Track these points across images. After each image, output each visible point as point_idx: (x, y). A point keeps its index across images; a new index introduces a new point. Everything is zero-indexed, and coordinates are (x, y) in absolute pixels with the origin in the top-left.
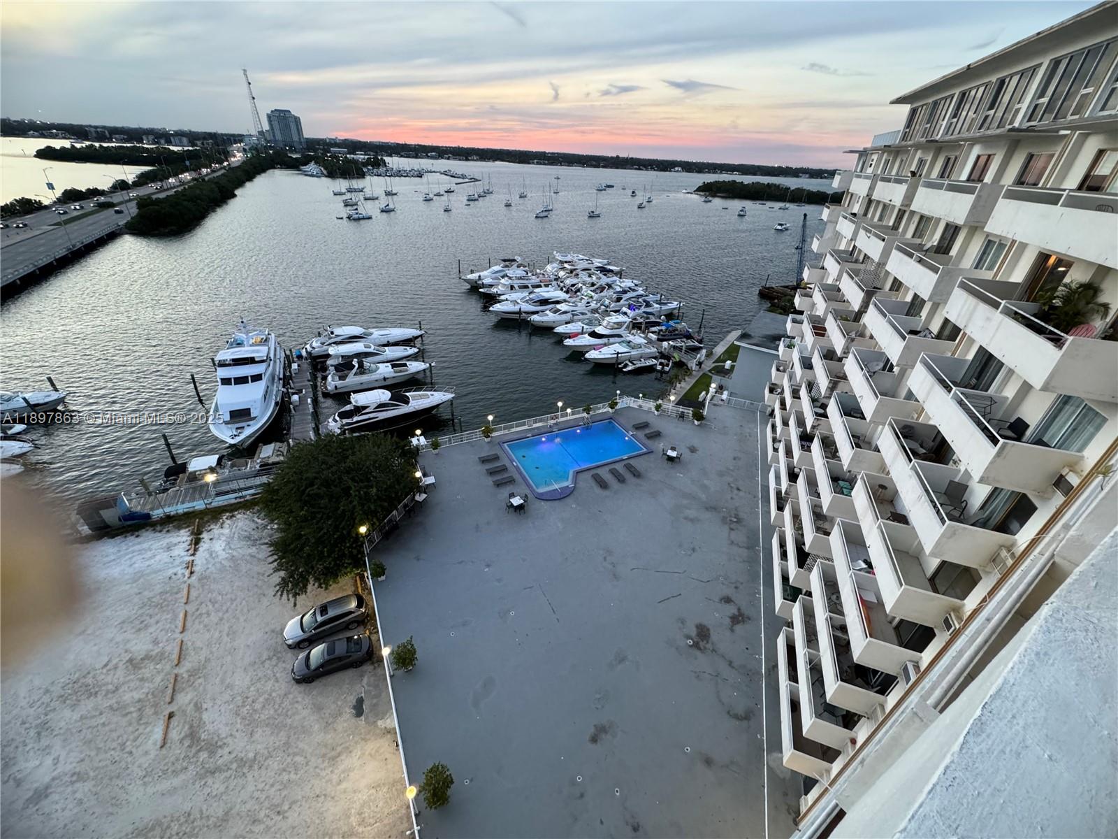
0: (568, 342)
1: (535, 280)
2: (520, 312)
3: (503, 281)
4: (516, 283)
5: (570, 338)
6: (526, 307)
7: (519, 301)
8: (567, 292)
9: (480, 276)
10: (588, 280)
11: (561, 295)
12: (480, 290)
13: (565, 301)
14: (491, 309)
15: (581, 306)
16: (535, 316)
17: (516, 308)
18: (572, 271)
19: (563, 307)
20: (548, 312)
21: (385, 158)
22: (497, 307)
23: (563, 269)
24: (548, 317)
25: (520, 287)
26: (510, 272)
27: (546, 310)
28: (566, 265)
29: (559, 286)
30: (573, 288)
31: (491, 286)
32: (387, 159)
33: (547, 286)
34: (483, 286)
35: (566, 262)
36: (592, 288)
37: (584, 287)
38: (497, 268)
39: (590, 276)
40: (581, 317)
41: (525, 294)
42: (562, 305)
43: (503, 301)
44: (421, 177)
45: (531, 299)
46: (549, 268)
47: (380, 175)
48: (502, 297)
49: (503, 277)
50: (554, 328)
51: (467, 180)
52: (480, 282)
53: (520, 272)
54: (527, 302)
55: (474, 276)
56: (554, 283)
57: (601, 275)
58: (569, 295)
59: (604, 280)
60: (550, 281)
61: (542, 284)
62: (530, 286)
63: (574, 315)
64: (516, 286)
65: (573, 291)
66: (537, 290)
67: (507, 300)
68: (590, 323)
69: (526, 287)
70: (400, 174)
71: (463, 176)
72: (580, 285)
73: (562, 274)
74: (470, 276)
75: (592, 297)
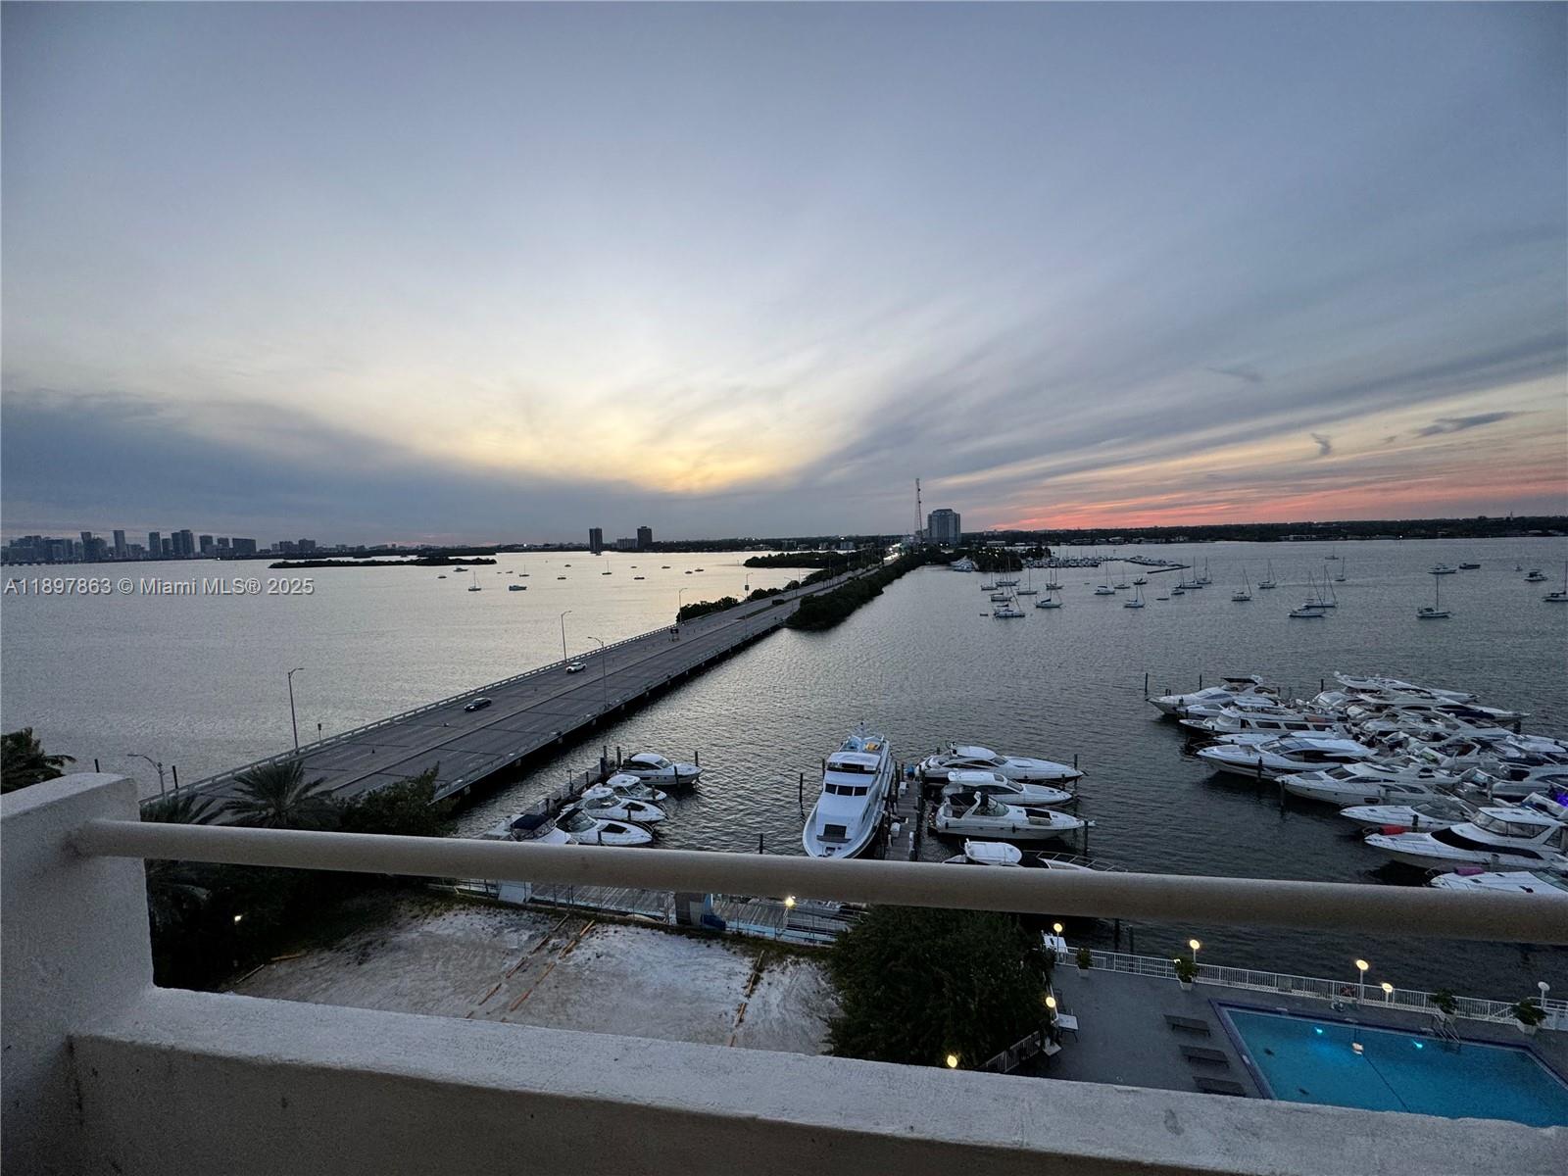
0: (1375, 840)
1: (1292, 716)
2: (1260, 766)
3: (1225, 711)
4: (1253, 718)
5: (1382, 832)
6: (1271, 759)
7: (1258, 747)
8: (1370, 744)
9: (1181, 700)
10: (1424, 727)
11: (1356, 748)
12: (1181, 721)
13: (1364, 759)
14: (1201, 753)
15: (1406, 775)
16: (1293, 776)
17: (1253, 759)
18: (1379, 708)
19: (1359, 770)
20: (1322, 774)
21: (1050, 547)
22: (1213, 752)
23: (1358, 702)
24: (1322, 782)
25: (1261, 725)
26: (1241, 699)
27: (1319, 770)
28: (1362, 696)
29: (1349, 731)
30: (1383, 739)
31: (1203, 717)
32: (1052, 549)
33: (1321, 728)
34: (1187, 715)
35: (1364, 691)
36: (1436, 744)
37: (1412, 739)
38: (1214, 690)
39: (1427, 720)
40: (1407, 795)
41: (1271, 736)
42: (1357, 765)
43: (1228, 743)
44: (1097, 566)
45: (1285, 748)
46: (1323, 698)
47: (1042, 567)
48: (1224, 738)
49: (1226, 705)
50: (1339, 807)
51: (1166, 568)
52: (1182, 710)
53: (1261, 701)
54: (1275, 750)
55: (1173, 699)
56: (1336, 725)
57: (1458, 722)
58: (1374, 751)
59: (1468, 732)
60: (1331, 720)
61: (1310, 725)
62: (1281, 724)
63: (1388, 789)
64: (1253, 722)
65: (1386, 745)
66: (1297, 734)
67: (1232, 742)
68: (1436, 812)
69: (1276, 726)
70: (1066, 564)
71: (1161, 563)
72: (1402, 735)
73: (1353, 710)
74: (1163, 699)
75: (1435, 761)
